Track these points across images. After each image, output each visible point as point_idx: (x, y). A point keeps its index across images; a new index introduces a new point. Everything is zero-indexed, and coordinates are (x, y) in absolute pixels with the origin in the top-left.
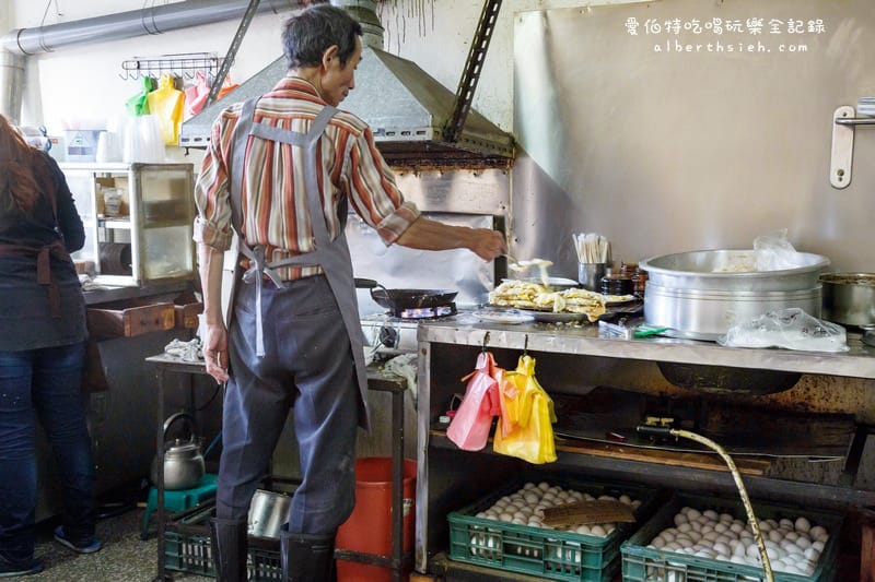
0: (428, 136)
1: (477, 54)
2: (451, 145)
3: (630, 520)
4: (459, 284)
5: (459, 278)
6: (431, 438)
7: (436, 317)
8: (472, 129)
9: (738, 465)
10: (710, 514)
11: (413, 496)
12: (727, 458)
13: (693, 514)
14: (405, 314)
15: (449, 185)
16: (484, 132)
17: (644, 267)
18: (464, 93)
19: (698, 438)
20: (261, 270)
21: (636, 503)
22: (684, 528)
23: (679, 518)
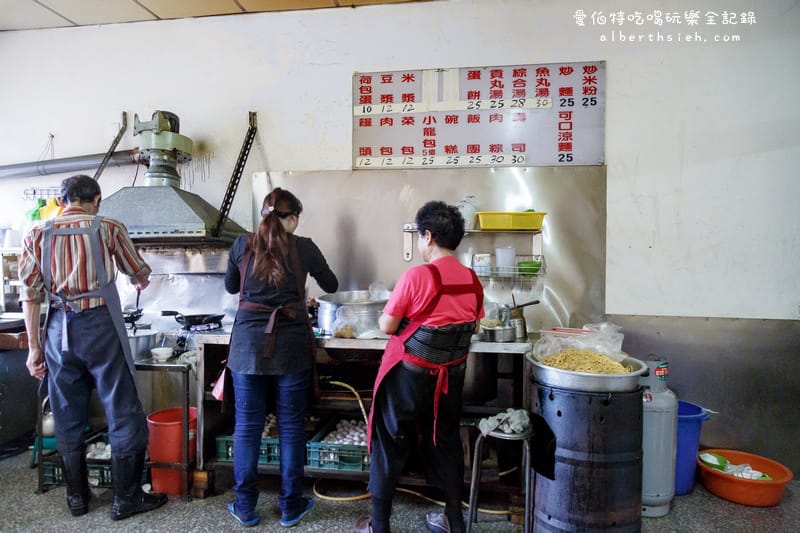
0: (203, 234)
1: (230, 193)
2: (216, 238)
3: (312, 429)
4: (226, 310)
5: (225, 307)
6: (205, 395)
7: (210, 330)
8: (228, 230)
9: (361, 397)
10: (353, 422)
11: (195, 427)
12: (356, 393)
13: (345, 422)
14: (192, 329)
15: (219, 259)
16: (235, 231)
17: (317, 300)
18: (224, 212)
19: (344, 385)
20: (65, 303)
21: (318, 420)
22: (341, 430)
23: (339, 425)
